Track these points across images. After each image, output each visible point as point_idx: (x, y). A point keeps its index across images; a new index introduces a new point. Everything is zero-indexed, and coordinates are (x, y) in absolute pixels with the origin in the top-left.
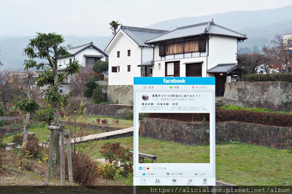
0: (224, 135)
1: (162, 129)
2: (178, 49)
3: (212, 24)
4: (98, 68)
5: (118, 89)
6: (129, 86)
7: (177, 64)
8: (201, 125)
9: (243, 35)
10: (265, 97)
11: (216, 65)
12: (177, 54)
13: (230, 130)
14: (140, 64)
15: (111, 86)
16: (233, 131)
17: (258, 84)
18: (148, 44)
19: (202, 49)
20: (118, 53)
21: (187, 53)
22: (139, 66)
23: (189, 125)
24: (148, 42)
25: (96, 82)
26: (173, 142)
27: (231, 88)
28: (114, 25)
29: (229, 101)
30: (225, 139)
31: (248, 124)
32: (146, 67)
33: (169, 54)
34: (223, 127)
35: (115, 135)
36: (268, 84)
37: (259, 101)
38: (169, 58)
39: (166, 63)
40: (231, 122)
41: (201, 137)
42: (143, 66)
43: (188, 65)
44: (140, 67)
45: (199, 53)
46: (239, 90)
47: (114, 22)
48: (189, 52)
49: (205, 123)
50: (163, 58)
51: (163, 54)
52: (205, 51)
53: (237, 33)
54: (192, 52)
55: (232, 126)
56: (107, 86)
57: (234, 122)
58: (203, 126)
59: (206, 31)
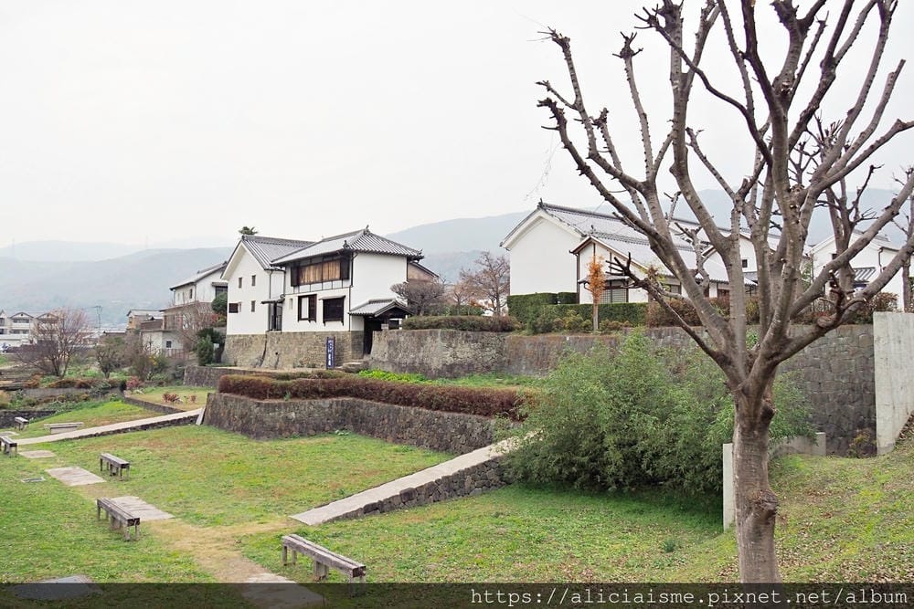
0: (325, 421)
1: (229, 413)
2: (314, 274)
3: (366, 233)
4: (219, 305)
5: (238, 342)
6: (253, 336)
7: (312, 298)
8: (279, 406)
9: (416, 251)
10: (421, 354)
11: (367, 301)
12: (313, 283)
13: (337, 412)
14: (266, 299)
15: (229, 336)
16: (344, 414)
17: (413, 334)
18: (277, 265)
19: (345, 275)
20: (240, 279)
21: (326, 281)
22: (263, 303)
23: (259, 404)
24: (276, 262)
25: (215, 329)
26: (239, 433)
27: (380, 340)
28: (247, 232)
29: (377, 361)
30: (327, 428)
31: (365, 401)
32: (275, 303)
33: (304, 284)
34: (324, 409)
35: (159, 423)
36: (425, 333)
37: (414, 363)
38: (304, 290)
39: (300, 298)
40: (340, 399)
41: (278, 425)
42: (272, 302)
43: (326, 302)
44: (267, 305)
45: (340, 281)
46: (390, 343)
47: (246, 228)
48: (329, 281)
49: (290, 401)
50: (296, 290)
51: (296, 283)
52: (348, 278)
53: (406, 248)
54: (332, 281)
55: (343, 405)
56: (224, 336)
57: (347, 399)
58: (283, 407)
59: (346, 245)
